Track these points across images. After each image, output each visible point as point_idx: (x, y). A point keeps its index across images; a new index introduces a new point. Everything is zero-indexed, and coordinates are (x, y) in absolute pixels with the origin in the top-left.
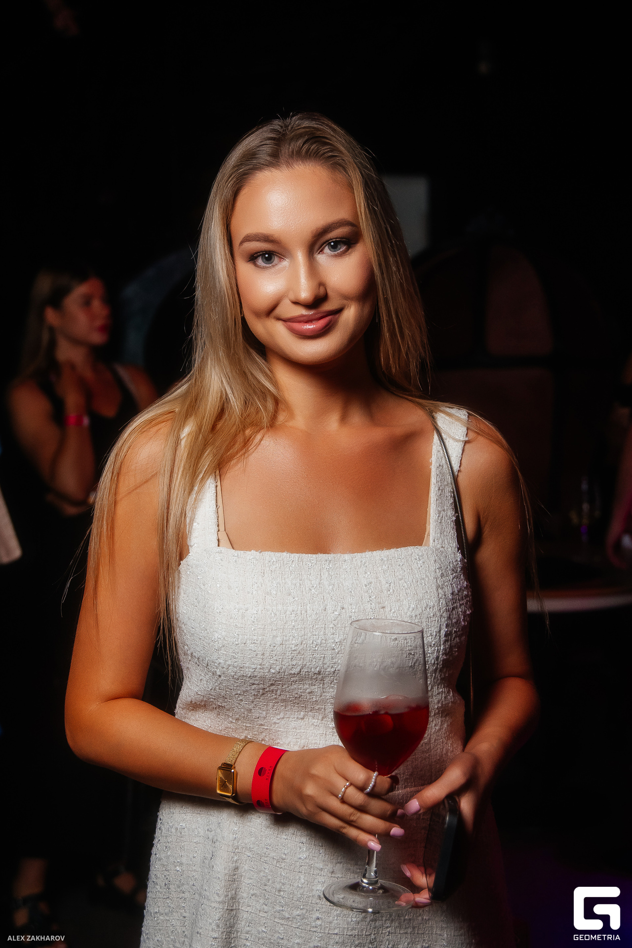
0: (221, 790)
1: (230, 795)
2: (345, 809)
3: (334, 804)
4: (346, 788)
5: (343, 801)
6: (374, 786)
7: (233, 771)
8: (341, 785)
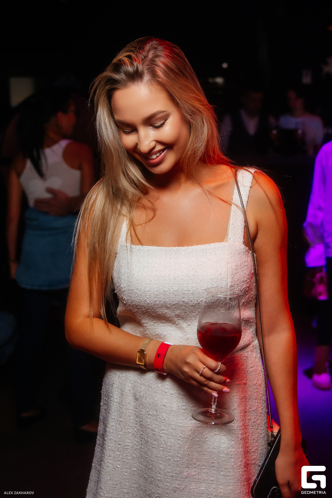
0: (138, 362)
1: (143, 364)
2: (202, 379)
3: (197, 376)
4: (204, 369)
5: (201, 375)
6: (219, 369)
7: (145, 353)
8: (201, 367)
